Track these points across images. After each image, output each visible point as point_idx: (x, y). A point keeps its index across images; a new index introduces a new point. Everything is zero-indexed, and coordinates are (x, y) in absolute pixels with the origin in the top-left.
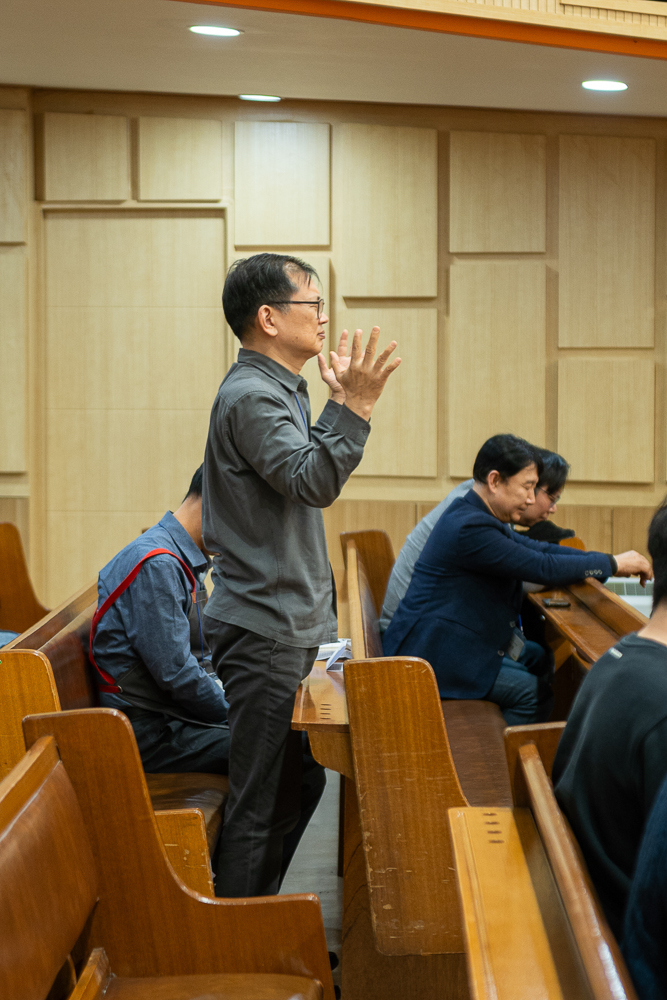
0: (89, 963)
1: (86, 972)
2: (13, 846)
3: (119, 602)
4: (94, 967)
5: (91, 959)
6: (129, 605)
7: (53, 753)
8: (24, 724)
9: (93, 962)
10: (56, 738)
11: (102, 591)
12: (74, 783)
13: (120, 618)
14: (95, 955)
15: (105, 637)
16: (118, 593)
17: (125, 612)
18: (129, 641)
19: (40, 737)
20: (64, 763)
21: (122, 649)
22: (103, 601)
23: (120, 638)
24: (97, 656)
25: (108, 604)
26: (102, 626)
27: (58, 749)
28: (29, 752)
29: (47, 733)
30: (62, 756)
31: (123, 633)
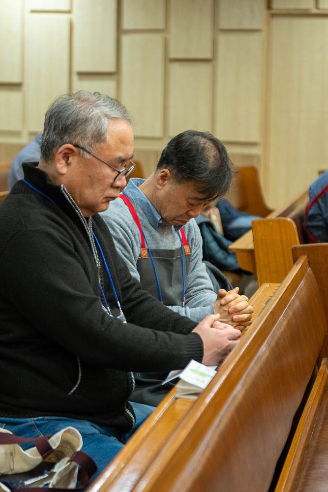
0: (322, 365)
1: (321, 368)
2: (297, 303)
3: (320, 201)
4: (325, 366)
5: (322, 362)
6: (324, 201)
7: (307, 264)
8: (292, 250)
9: (324, 364)
10: (308, 257)
11: (311, 195)
12: (316, 279)
13: (320, 208)
14: (324, 361)
15: (312, 217)
16: (320, 196)
17: (322, 205)
18: (324, 220)
19: (300, 256)
20: (311, 269)
21: (321, 223)
22: (312, 200)
23: (320, 218)
24: (308, 227)
25: (314, 201)
26: (311, 212)
27: (309, 262)
28: (295, 264)
29: (303, 254)
30: (311, 265)
31: (321, 215)
